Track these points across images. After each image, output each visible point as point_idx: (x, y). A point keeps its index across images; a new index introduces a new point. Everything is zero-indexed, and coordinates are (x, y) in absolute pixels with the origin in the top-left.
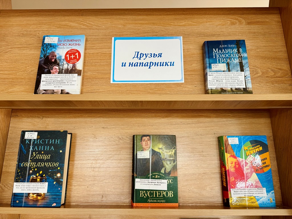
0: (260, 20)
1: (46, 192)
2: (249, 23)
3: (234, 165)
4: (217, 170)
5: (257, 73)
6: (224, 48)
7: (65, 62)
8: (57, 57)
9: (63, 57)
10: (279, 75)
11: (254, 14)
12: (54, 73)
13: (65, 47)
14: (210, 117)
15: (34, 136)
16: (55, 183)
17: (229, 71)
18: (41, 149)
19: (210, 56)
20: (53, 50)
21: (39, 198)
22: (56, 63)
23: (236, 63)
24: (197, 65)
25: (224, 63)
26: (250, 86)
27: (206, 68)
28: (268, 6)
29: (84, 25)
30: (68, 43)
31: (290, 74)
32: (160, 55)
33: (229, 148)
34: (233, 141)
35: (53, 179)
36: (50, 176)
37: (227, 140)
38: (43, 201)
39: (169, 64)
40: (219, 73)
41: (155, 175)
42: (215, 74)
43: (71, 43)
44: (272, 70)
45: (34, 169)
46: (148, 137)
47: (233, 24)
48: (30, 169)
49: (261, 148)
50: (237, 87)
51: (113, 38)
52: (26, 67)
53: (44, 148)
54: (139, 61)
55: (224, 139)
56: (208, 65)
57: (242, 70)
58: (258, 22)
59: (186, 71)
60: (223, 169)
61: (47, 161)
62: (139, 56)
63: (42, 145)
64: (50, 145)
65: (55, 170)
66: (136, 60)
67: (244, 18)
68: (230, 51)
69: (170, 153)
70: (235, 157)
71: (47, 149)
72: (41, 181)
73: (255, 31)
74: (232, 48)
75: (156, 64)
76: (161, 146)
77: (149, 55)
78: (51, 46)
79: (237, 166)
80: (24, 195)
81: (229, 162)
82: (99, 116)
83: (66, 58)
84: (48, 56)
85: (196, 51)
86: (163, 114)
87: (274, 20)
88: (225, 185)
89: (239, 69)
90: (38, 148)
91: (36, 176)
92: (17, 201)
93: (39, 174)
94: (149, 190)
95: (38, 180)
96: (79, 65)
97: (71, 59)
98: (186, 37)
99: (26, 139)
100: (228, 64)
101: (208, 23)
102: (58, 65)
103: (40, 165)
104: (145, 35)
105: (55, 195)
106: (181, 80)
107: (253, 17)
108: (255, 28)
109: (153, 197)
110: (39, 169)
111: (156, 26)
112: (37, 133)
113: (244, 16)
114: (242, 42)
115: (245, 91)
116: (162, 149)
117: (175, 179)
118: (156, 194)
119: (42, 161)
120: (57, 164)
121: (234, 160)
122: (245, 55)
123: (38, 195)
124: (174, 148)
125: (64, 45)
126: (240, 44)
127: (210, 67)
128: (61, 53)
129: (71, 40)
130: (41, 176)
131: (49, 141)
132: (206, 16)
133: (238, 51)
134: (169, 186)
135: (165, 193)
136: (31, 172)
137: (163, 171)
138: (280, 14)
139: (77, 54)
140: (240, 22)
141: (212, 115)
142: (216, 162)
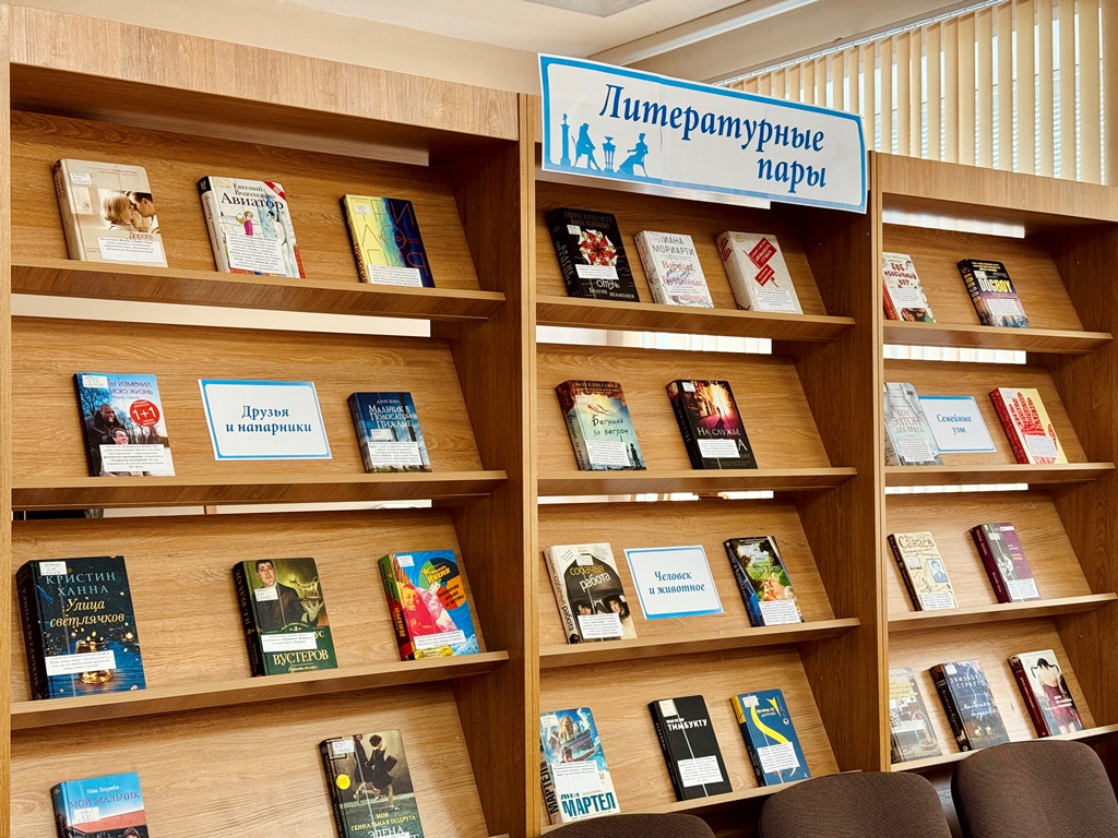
0: (425, 359)
1: (114, 666)
2: (409, 364)
3: (412, 599)
4: (384, 617)
5: (432, 445)
6: (385, 405)
7: (134, 424)
8: (116, 413)
9: (129, 415)
10: (461, 447)
11: (414, 348)
12: (120, 443)
13: (125, 396)
14: (358, 527)
15: (60, 569)
16: (126, 650)
17: (397, 440)
18: (82, 592)
19: (367, 418)
20: (105, 401)
21: (103, 679)
22: (117, 424)
23: (405, 430)
24: (345, 431)
25: (387, 427)
26: (427, 462)
27: (363, 436)
28: (429, 335)
29: (140, 354)
30: (129, 388)
31: (475, 446)
32: (286, 413)
33: (401, 574)
34: (406, 561)
35: (121, 643)
36: (113, 639)
37: (396, 562)
38: (112, 684)
39: (303, 428)
40: (383, 444)
41: (293, 627)
42: (379, 445)
43: (132, 388)
44: (451, 440)
45: (79, 629)
46: (268, 564)
47: (386, 363)
48: (71, 629)
49: (448, 571)
50: (412, 464)
51: (200, 381)
52: (54, 432)
53: (88, 590)
54: (254, 423)
55: (391, 558)
56: (366, 431)
57: (414, 439)
58: (422, 362)
59: (331, 439)
60: (397, 610)
61: (100, 612)
62: (252, 412)
63: (81, 585)
64: (100, 584)
65: (120, 630)
66: (248, 421)
67: (401, 355)
68: (392, 408)
69: (311, 589)
70: (413, 588)
71: (94, 591)
72: (99, 648)
73: (420, 376)
74: (396, 405)
75: (283, 428)
76: (292, 577)
77: (268, 413)
78: (99, 394)
79: (418, 601)
80: (73, 677)
81: (405, 596)
82: (155, 532)
83: (133, 416)
84: (99, 412)
85: (340, 409)
86: (279, 525)
87: (443, 358)
88: (402, 634)
89: (409, 437)
90: (76, 591)
91: (87, 642)
92: (62, 690)
93: (92, 637)
94: (288, 652)
95: (92, 648)
96: (161, 429)
97: (142, 417)
98: (320, 381)
99: (45, 577)
100: (393, 430)
101: (350, 361)
102: (123, 427)
103: (89, 620)
104: (253, 377)
105: (132, 671)
106: (327, 455)
107: (413, 353)
108: (420, 372)
109: (296, 663)
110: (89, 629)
111: (269, 363)
112: (64, 563)
113: (400, 351)
114: (407, 396)
115: (422, 469)
116: (295, 582)
117: (327, 630)
118: (300, 656)
119: (90, 613)
120: (121, 617)
121: (412, 592)
122: (415, 416)
123: (100, 674)
124: (316, 580)
125: (121, 391)
126: (404, 399)
127: (370, 435)
128: (121, 405)
129: (133, 384)
130: (97, 639)
131: (93, 577)
132: (344, 348)
133: (404, 409)
134: (318, 640)
135: (314, 654)
136: (73, 634)
137: (304, 619)
138: (451, 349)
139: (151, 409)
140: (397, 363)
141: (362, 523)
142: (380, 604)
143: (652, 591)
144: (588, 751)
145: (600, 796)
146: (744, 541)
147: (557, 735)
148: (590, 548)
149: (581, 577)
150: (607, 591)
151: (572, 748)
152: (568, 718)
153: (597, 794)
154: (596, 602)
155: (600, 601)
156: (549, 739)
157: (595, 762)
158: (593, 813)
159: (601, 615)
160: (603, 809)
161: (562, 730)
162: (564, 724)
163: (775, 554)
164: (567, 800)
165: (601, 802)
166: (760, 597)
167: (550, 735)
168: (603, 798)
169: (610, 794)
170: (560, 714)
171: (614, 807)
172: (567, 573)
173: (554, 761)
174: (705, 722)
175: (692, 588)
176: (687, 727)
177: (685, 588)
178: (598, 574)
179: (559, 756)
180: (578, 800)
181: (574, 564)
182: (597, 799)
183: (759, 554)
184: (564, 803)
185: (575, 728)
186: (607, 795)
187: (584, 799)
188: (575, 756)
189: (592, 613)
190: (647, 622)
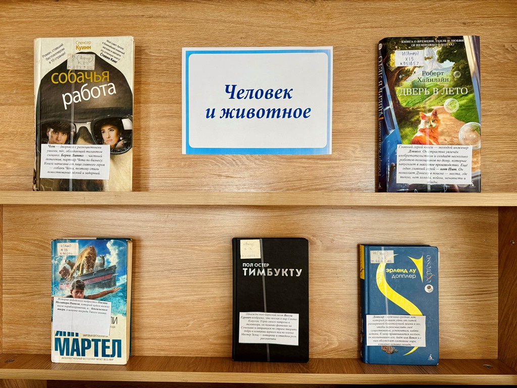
143: (210, 114)
144: (105, 290)
145: (104, 341)
146: (411, 43)
147: (72, 265)
148: (97, 44)
149: (68, 87)
150: (104, 111)
151: (86, 283)
152: (93, 249)
153: (101, 338)
154: (79, 126)
155: (88, 125)
156: (60, 268)
157: (109, 304)
158: (89, 358)
159: (82, 146)
160: (104, 355)
161: (81, 261)
162: (86, 254)
163: (467, 67)
164: (62, 338)
165: (104, 347)
166: (404, 137)
167: (63, 264)
168: (107, 344)
169: (119, 342)
170: (83, 243)
171: (119, 356)
172: (46, 80)
173: (60, 293)
174: (299, 272)
175: (288, 113)
176: (270, 274)
177: (274, 113)
178: (97, 84)
179: (67, 288)
180: (76, 341)
181: (63, 67)
182: (100, 344)
183: (433, 66)
184: (58, 340)
185: (98, 260)
186: (114, 341)
187: (83, 341)
188: (87, 292)
189: (68, 142)
190: (184, 158)
